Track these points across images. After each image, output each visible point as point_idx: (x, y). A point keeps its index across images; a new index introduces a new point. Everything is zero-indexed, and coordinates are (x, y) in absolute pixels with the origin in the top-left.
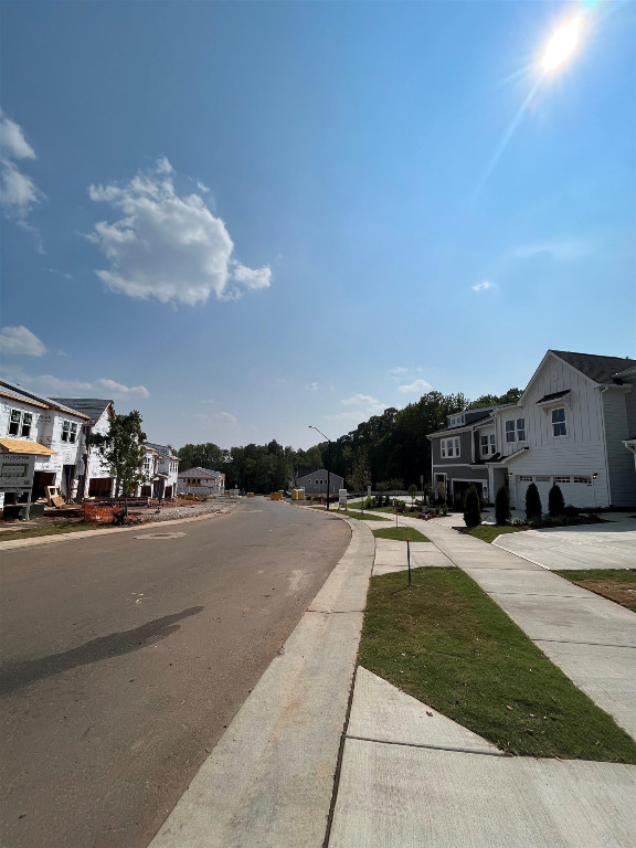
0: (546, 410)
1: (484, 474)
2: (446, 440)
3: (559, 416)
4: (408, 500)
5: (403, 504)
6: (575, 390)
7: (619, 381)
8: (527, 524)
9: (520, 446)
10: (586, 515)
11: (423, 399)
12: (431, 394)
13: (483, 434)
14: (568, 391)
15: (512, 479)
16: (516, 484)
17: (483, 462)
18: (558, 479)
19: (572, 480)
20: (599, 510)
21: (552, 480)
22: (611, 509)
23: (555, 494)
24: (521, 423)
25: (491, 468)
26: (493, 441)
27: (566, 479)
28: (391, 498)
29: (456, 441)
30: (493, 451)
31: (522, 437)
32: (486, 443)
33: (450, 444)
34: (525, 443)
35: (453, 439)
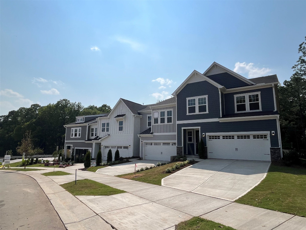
0: (117, 121)
1: (91, 145)
2: (74, 129)
3: (121, 123)
4: (51, 159)
5: (48, 161)
6: (127, 115)
7: (139, 114)
8: (107, 165)
9: (107, 134)
10: (125, 160)
11: (58, 103)
12: (64, 100)
13: (92, 127)
14: (125, 115)
15: (102, 147)
16: (104, 150)
17: (91, 140)
18: (118, 147)
19: (123, 148)
20: (130, 158)
21: (116, 147)
22: (133, 157)
23: (117, 153)
24: (108, 124)
25: (94, 142)
26: (96, 131)
27: (121, 147)
28: (39, 159)
29: (80, 129)
30: (96, 136)
31: (108, 130)
32: (93, 131)
33: (76, 131)
34: (109, 133)
35: (78, 129)
